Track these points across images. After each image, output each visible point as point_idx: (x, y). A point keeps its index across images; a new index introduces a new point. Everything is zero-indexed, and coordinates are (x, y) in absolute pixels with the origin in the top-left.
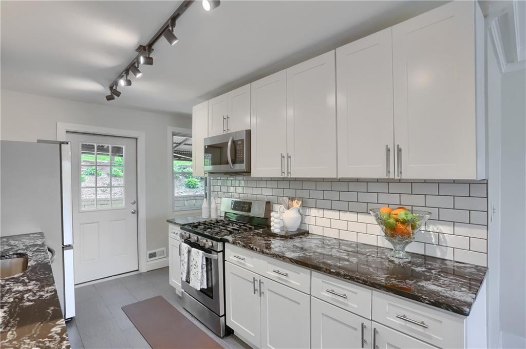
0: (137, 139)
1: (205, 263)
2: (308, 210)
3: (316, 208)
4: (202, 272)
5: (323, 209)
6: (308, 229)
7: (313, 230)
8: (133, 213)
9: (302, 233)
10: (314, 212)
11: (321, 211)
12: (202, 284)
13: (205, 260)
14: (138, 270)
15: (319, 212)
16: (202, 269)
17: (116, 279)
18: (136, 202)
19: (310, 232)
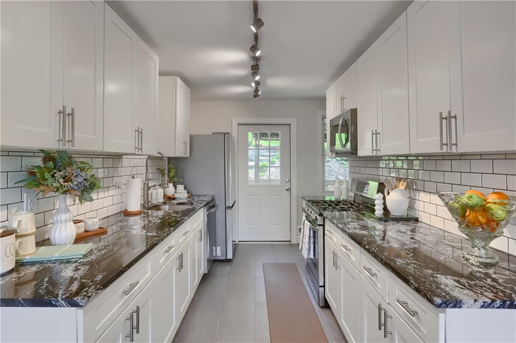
0: (290, 125)
1: (312, 235)
2: (417, 193)
3: (424, 191)
4: (309, 243)
5: (430, 193)
6: (417, 216)
7: (423, 217)
8: (287, 190)
9: (411, 220)
10: (422, 196)
11: (428, 195)
12: (309, 254)
13: (312, 233)
14: (290, 241)
15: (426, 196)
16: (310, 240)
17: (271, 244)
18: (290, 181)
19: (419, 220)
